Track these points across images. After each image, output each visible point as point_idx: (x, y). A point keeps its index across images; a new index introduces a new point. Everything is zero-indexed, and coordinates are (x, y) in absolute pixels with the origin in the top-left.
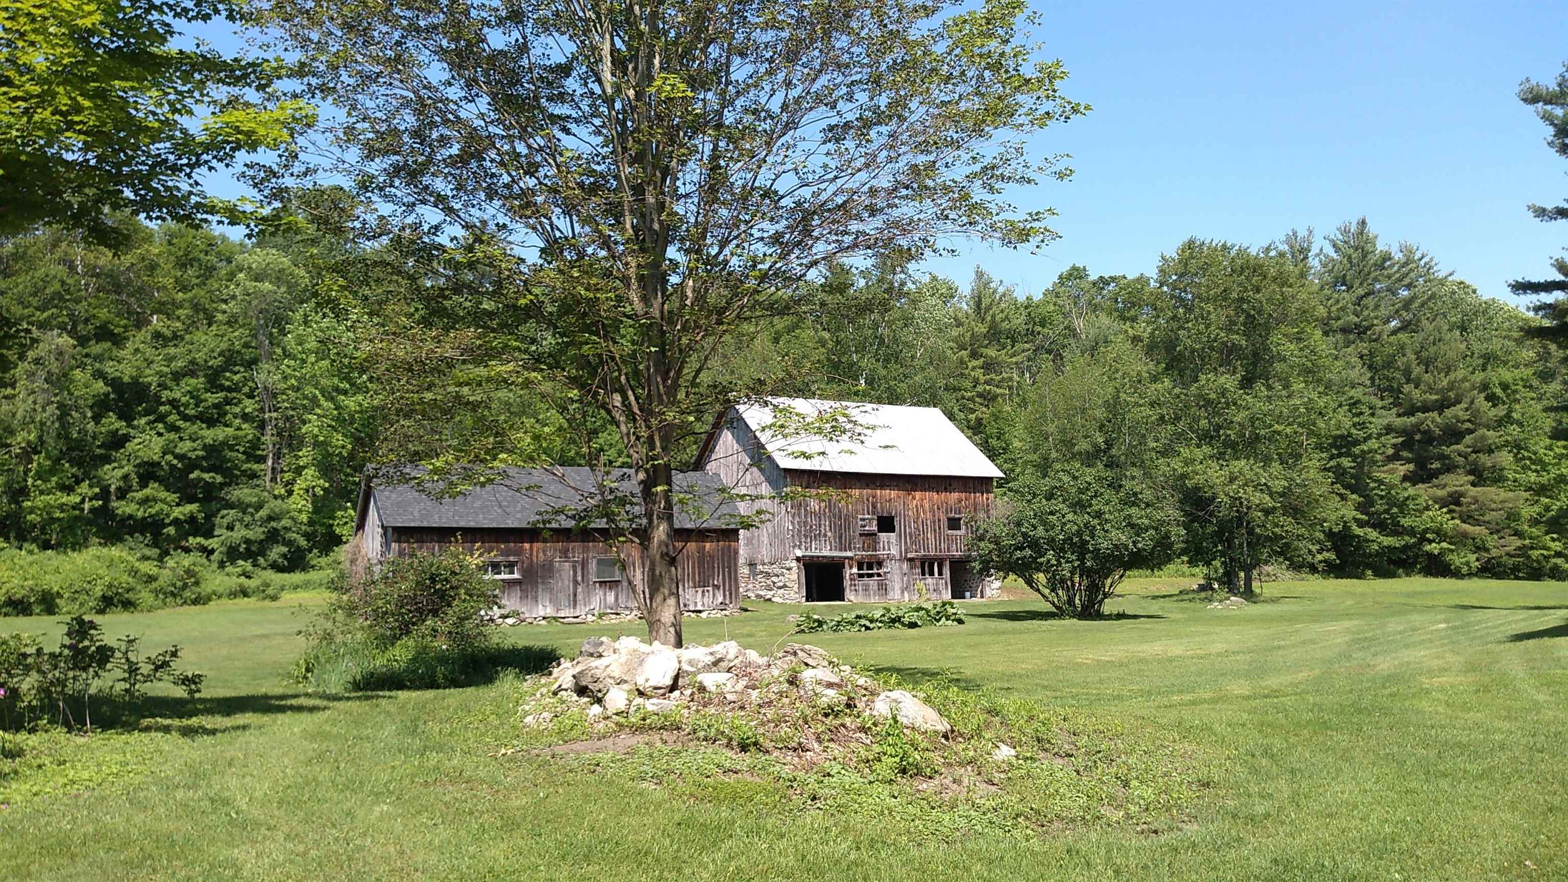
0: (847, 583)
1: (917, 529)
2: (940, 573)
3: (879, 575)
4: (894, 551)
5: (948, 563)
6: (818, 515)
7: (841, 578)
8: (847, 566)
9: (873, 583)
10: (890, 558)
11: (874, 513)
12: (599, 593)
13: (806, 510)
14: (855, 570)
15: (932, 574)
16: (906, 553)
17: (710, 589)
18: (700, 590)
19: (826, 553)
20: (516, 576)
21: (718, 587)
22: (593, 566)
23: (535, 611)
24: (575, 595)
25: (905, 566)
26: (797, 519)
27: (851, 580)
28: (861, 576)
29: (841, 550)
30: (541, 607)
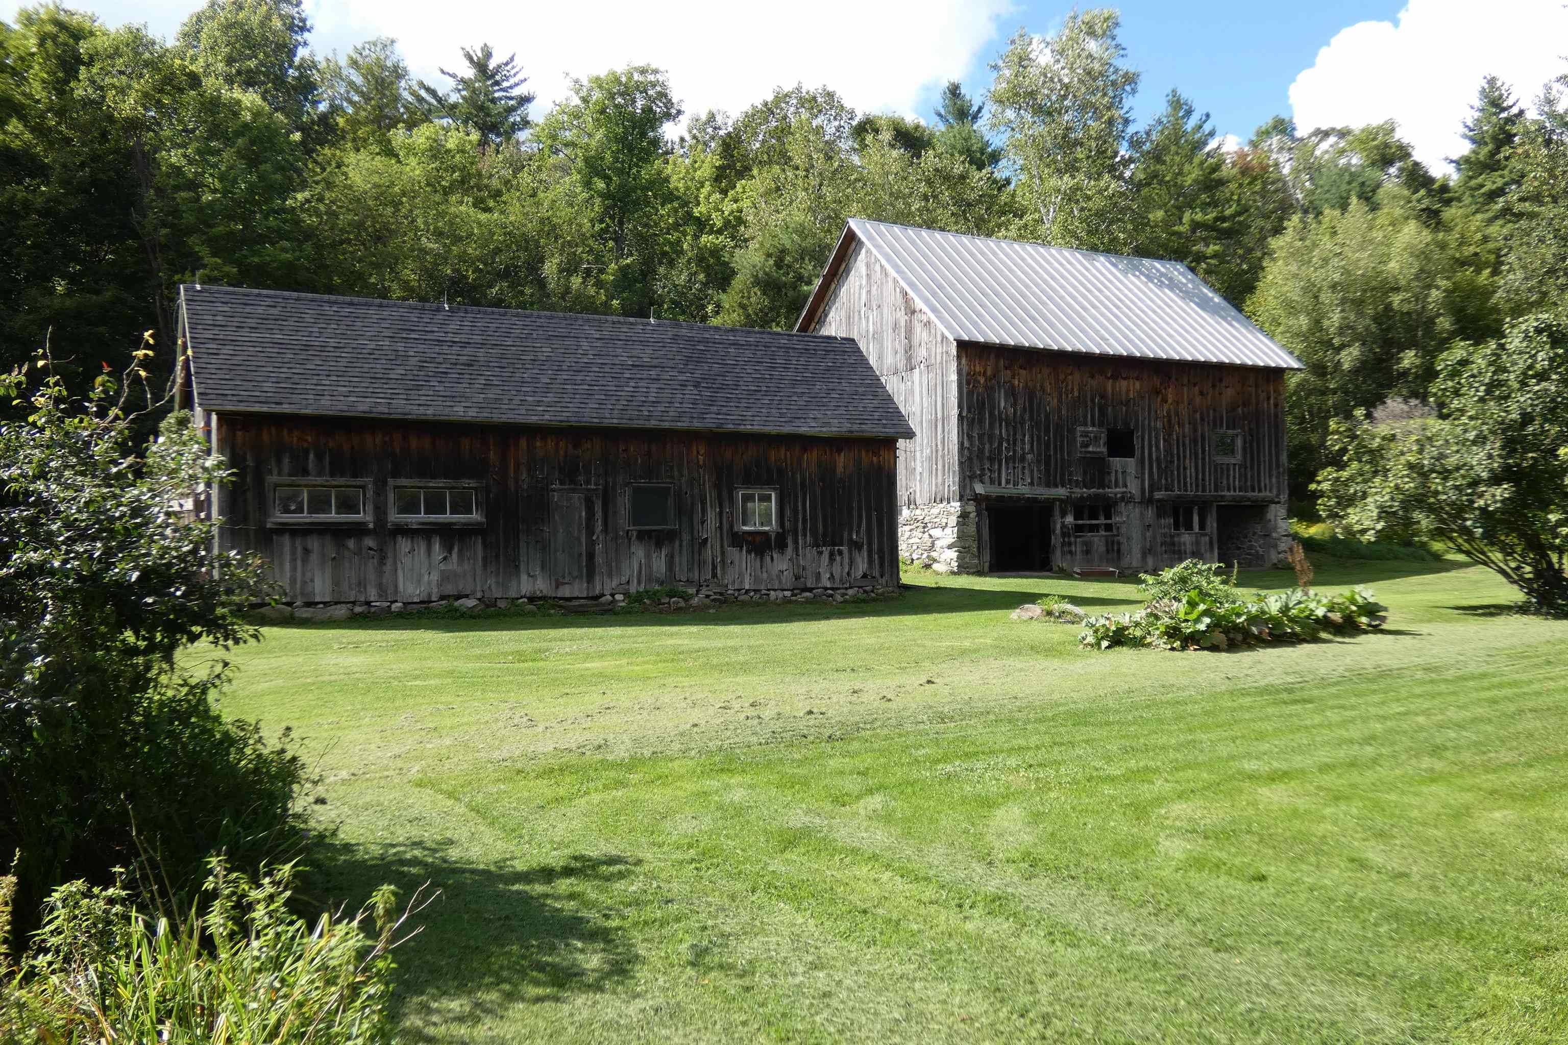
0: (1056, 540)
1: (1168, 451)
2: (1202, 526)
3: (1108, 528)
4: (1133, 487)
5: (1214, 509)
6: (1014, 424)
7: (1046, 532)
8: (1057, 512)
9: (1098, 540)
10: (1127, 499)
11: (1101, 424)
12: (639, 552)
13: (991, 414)
14: (1069, 519)
15: (1189, 527)
16: (1151, 491)
17: (844, 549)
18: (826, 550)
19: (1024, 490)
20: (475, 516)
21: (857, 546)
22: (624, 503)
23: (514, 584)
24: (591, 556)
25: (1150, 513)
26: (976, 426)
27: (1064, 535)
28: (1079, 528)
29: (1048, 485)
30: (524, 577)
